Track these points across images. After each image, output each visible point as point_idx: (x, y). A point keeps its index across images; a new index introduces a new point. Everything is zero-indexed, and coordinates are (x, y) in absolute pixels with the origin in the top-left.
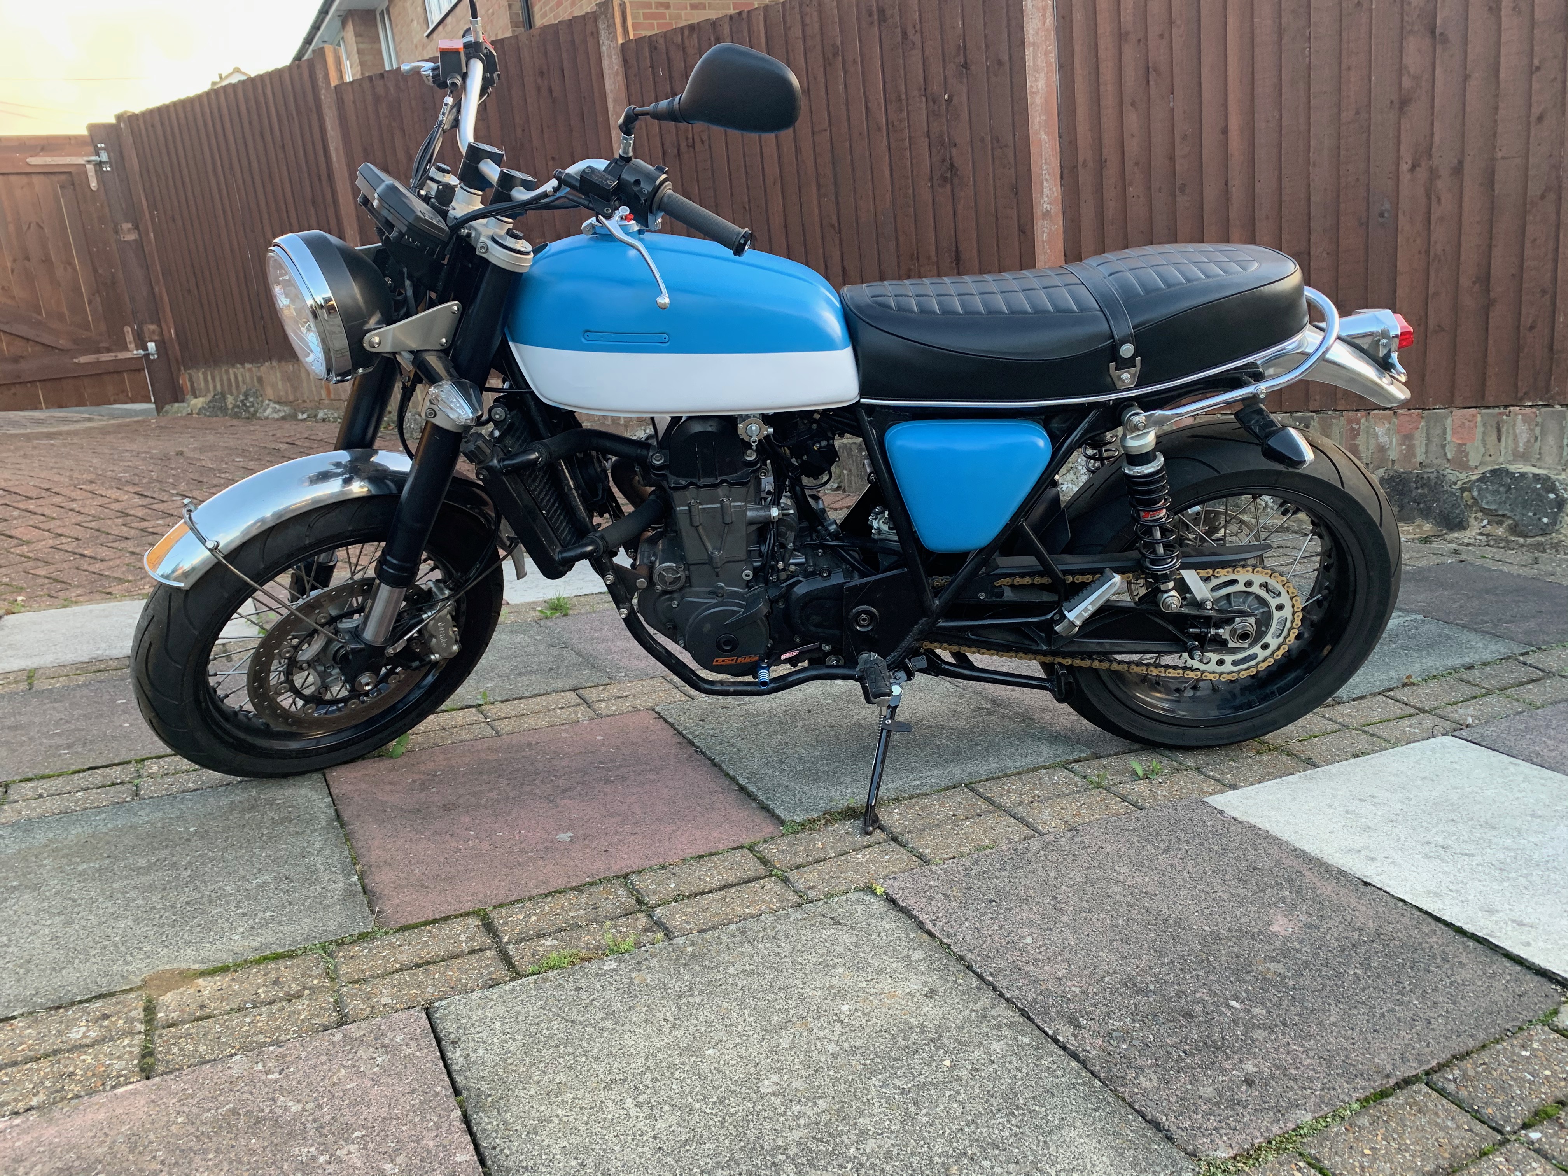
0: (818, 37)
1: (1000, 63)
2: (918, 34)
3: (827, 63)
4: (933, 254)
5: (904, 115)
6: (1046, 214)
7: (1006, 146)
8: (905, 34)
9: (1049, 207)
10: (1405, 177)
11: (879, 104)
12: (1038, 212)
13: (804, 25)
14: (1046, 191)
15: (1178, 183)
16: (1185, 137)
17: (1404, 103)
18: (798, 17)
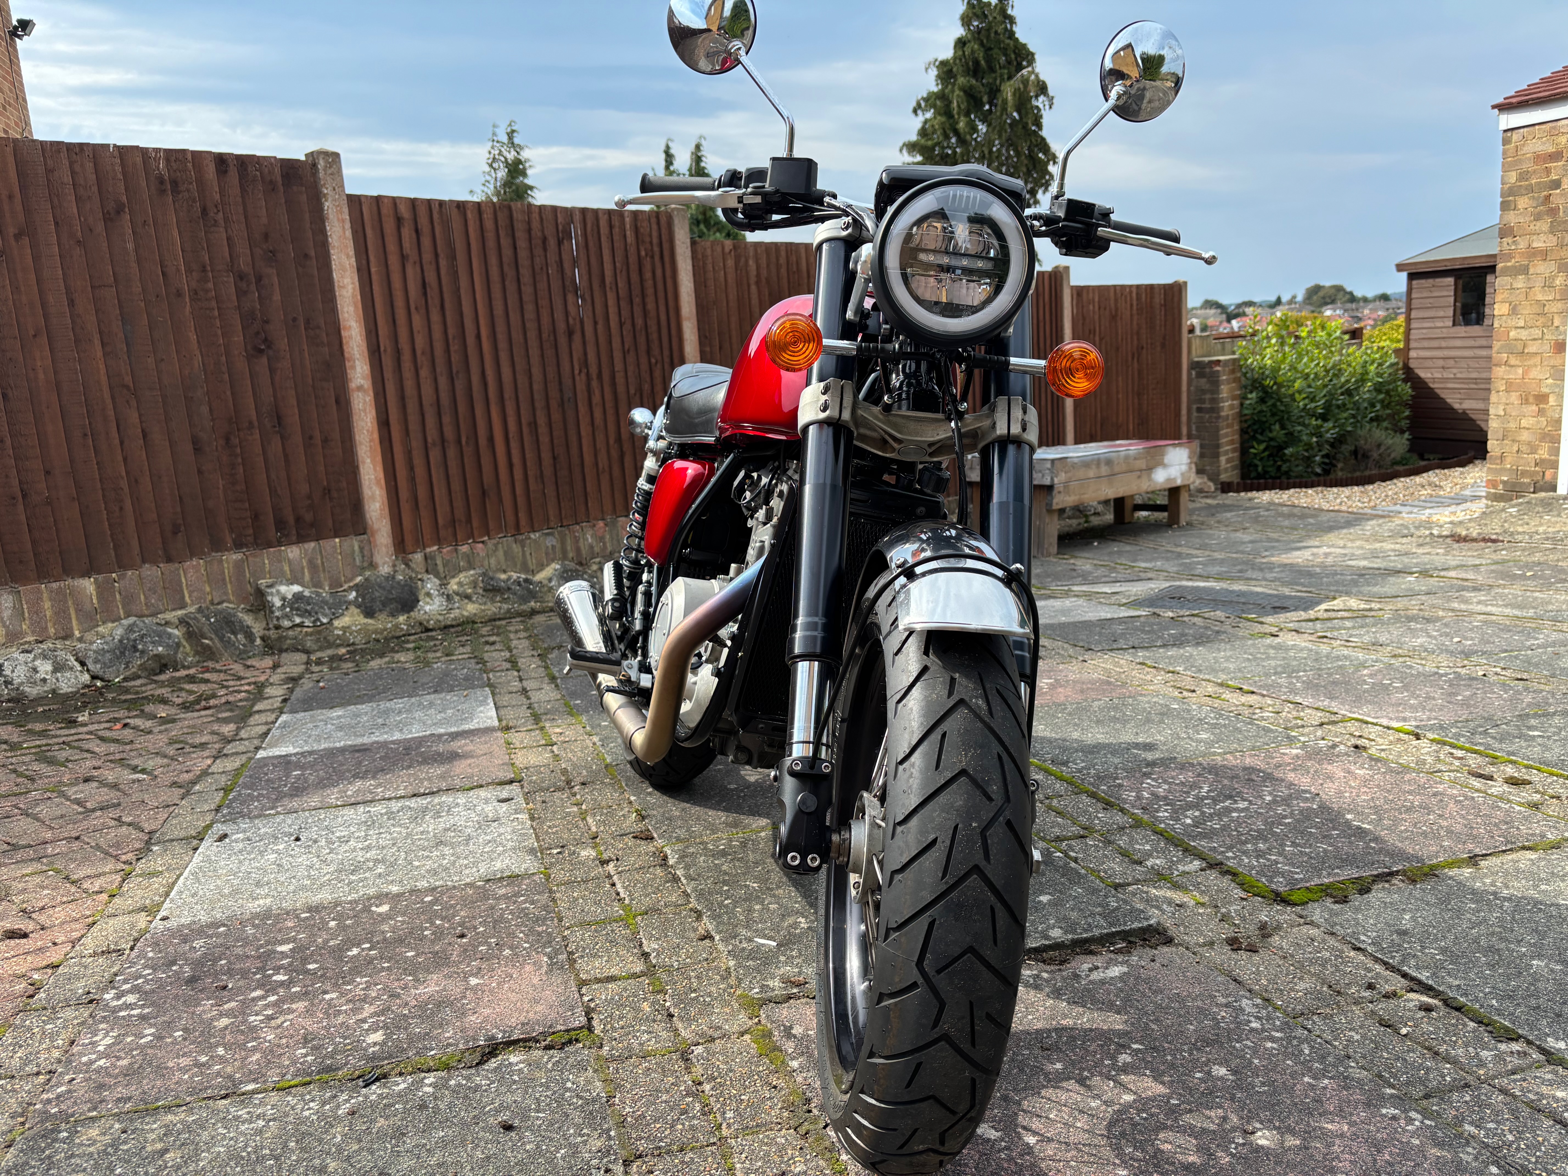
0: (95, 189)
1: (306, 256)
2: (221, 214)
3: (110, 218)
4: (254, 418)
5: (210, 285)
6: (360, 388)
7: (319, 327)
8: (204, 211)
9: (362, 382)
10: (577, 378)
11: (178, 270)
12: (353, 385)
13: (73, 173)
14: (358, 369)
15: (454, 371)
16: (454, 338)
17: (570, 333)
18: (66, 162)
